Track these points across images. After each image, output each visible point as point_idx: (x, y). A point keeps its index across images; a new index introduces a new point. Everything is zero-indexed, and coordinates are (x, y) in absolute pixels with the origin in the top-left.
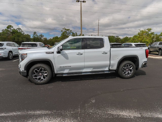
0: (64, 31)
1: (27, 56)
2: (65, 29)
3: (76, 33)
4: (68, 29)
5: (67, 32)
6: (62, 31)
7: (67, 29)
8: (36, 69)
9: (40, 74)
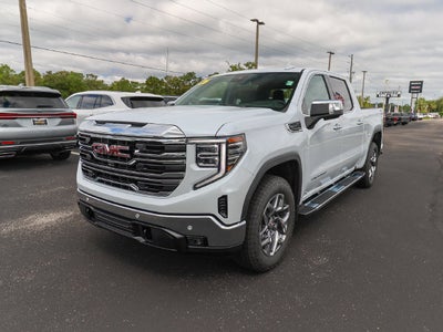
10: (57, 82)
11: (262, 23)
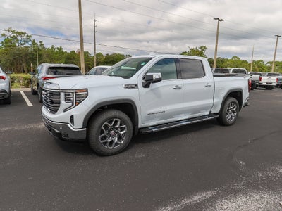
0: (8, 34)
1: (87, 95)
2: (13, 32)
3: (41, 42)
4: (22, 33)
5: (19, 38)
6: (4, 35)
7: (19, 31)
8: (106, 123)
9: (112, 132)
10: (110, 60)
11: (222, 20)
